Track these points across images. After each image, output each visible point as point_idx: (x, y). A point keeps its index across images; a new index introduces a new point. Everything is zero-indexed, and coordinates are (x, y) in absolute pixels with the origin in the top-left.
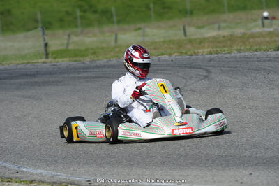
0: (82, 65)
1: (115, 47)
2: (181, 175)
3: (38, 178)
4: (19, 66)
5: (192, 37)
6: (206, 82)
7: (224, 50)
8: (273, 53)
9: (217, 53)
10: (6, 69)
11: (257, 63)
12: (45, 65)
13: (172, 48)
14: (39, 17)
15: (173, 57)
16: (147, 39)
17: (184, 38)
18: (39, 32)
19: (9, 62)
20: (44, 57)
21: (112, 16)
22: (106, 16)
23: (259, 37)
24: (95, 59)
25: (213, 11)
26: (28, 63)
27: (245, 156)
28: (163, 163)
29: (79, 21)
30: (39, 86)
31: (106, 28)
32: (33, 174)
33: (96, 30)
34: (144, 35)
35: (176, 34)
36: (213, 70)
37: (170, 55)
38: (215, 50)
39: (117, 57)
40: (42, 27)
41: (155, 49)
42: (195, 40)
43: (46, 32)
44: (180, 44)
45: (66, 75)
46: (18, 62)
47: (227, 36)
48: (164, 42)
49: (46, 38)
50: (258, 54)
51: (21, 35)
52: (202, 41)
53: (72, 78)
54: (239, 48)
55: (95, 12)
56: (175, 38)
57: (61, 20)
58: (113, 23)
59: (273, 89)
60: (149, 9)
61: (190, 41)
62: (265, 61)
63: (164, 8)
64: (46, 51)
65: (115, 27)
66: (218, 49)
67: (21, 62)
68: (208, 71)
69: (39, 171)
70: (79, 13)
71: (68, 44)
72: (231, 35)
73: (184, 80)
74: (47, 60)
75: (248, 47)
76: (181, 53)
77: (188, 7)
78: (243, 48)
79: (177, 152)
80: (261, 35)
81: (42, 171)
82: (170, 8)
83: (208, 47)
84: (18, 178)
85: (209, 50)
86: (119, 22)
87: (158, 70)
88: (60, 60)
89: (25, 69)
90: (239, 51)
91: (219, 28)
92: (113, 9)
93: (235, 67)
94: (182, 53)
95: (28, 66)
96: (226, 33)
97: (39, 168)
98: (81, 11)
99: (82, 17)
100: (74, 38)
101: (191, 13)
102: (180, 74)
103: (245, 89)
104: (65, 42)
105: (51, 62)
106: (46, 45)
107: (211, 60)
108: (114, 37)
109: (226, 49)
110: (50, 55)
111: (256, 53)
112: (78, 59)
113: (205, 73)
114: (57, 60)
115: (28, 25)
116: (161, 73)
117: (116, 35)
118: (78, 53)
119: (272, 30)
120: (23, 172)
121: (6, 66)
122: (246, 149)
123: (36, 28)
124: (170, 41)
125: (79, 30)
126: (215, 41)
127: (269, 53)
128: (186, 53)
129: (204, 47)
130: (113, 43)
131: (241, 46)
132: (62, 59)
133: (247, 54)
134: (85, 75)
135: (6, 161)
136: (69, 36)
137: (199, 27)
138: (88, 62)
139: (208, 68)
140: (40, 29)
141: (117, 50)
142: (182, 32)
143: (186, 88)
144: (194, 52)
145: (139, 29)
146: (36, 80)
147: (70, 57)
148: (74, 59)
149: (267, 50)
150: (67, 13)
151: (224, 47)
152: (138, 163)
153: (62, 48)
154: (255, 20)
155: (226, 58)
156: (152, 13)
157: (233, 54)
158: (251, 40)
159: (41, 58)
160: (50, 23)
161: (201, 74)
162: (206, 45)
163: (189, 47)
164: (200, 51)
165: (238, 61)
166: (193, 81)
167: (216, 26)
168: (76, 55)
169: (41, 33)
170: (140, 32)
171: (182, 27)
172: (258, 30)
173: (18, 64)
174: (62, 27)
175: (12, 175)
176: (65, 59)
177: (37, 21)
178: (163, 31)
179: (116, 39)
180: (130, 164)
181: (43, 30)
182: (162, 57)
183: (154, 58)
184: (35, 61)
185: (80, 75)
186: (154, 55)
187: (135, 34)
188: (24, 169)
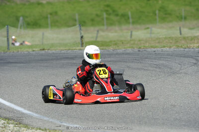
0: (108, 52)
1: (131, 40)
4: (63, 52)
5: (186, 36)
6: (195, 68)
10: (53, 53)
12: (81, 51)
13: (171, 43)
14: (77, 17)
15: (172, 48)
16: (153, 35)
17: (180, 36)
18: (77, 27)
19: (56, 48)
20: (80, 45)
21: (129, 18)
22: (124, 18)
24: (117, 48)
26: (69, 49)
28: (163, 124)
29: (105, 21)
31: (124, 27)
33: (117, 28)
34: (151, 33)
35: (175, 33)
37: (170, 47)
39: (132, 47)
40: (80, 25)
41: (159, 43)
42: (188, 37)
43: (82, 28)
44: (176, 40)
46: (62, 48)
48: (166, 38)
49: (82, 32)
51: (64, 30)
52: (193, 39)
55: (117, 15)
56: (173, 36)
57: (93, 20)
58: (129, 23)
60: (156, 14)
61: (184, 38)
63: (166, 14)
64: (82, 42)
65: (131, 26)
67: (64, 49)
68: (197, 60)
70: (105, 16)
71: (97, 37)
73: (179, 66)
74: (82, 48)
77: (183, 14)
79: (174, 117)
82: (170, 14)
83: (197, 43)
84: (60, 130)
85: (198, 45)
86: (133, 23)
87: (161, 58)
89: (67, 54)
92: (130, 14)
94: (179, 46)
95: (68, 52)
97: (76, 123)
98: (107, 14)
99: (107, 19)
100: (101, 33)
101: (185, 18)
102: (176, 61)
104: (95, 35)
106: (82, 37)
108: (130, 34)
110: (84, 45)
112: (104, 48)
113: (195, 62)
115: (69, 23)
116: (163, 60)
117: (131, 32)
120: (64, 126)
121: (54, 51)
123: (74, 25)
124: (170, 38)
125: (105, 27)
128: (181, 47)
129: (194, 43)
130: (129, 38)
134: (109, 59)
135: (52, 118)
136: (98, 31)
137: (191, 29)
138: (111, 51)
139: (197, 58)
141: (132, 42)
142: (179, 31)
143: (181, 71)
144: (187, 46)
145: (148, 28)
146: (74, 61)
148: (102, 48)
150: (97, 15)
152: (146, 123)
153: (92, 40)
156: (157, 17)
159: (78, 46)
160: (84, 22)
161: (191, 61)
162: (196, 41)
163: (183, 42)
164: (192, 45)
166: (186, 67)
168: (103, 45)
169: (78, 29)
170: (149, 30)
171: (178, 28)
173: (62, 50)
174: (93, 25)
175: (56, 128)
177: (76, 20)
178: (165, 30)
179: (131, 35)
180: (140, 124)
181: (80, 27)
182: (164, 49)
183: (159, 49)
184: (74, 48)
185: (106, 59)
186: (158, 47)
187: (145, 31)
188: (65, 124)
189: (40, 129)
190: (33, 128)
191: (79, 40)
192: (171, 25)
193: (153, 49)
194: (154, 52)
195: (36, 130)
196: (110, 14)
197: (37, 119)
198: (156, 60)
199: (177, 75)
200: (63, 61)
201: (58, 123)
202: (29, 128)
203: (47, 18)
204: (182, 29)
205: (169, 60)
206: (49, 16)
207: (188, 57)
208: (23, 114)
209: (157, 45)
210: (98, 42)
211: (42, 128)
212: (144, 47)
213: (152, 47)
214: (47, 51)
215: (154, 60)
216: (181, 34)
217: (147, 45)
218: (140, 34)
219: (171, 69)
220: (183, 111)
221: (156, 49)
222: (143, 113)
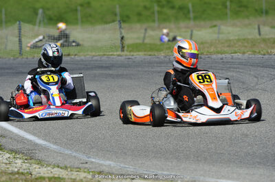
0: (157, 60)
2: (247, 174)
3: (106, 169)
4: (95, 58)
5: (267, 37)
10: (82, 60)
12: (120, 57)
13: (246, 47)
14: (118, 10)
15: (246, 55)
16: (221, 36)
17: (258, 37)
18: (116, 25)
19: (86, 54)
20: (120, 49)
21: (189, 12)
22: (182, 12)
24: (170, 54)
26: (104, 55)
29: (156, 15)
30: (113, 78)
31: (182, 24)
32: (101, 165)
33: (172, 25)
35: (251, 33)
37: (244, 53)
40: (119, 21)
41: (229, 46)
42: (269, 39)
43: (123, 25)
44: (253, 43)
45: (140, 69)
46: (94, 53)
48: (239, 40)
49: (123, 31)
51: (99, 27)
53: (146, 71)
55: (173, 8)
56: (250, 37)
57: (139, 14)
58: (189, 19)
60: (226, 7)
61: (264, 40)
63: (240, 7)
64: (122, 44)
65: (192, 23)
67: (97, 54)
69: (108, 163)
70: (156, 8)
71: (144, 38)
73: (255, 79)
74: (122, 53)
76: (254, 52)
77: (264, 6)
79: (245, 151)
81: (111, 163)
82: (246, 7)
84: (85, 168)
86: (195, 18)
87: (230, 68)
88: (135, 54)
89: (101, 61)
92: (190, 5)
94: (256, 52)
95: (103, 58)
97: (109, 159)
98: (159, 6)
99: (158, 12)
100: (150, 33)
101: (267, 13)
102: (252, 73)
104: (142, 35)
105: (126, 55)
106: (122, 38)
108: (189, 33)
110: (126, 48)
112: (152, 53)
114: (132, 53)
115: (105, 17)
117: (192, 31)
118: (152, 48)
120: (92, 162)
121: (83, 57)
123: (114, 21)
124: (244, 40)
125: (156, 24)
128: (259, 53)
132: (137, 53)
134: (159, 69)
135: (76, 151)
136: (146, 30)
137: (274, 27)
138: (162, 57)
140: (117, 22)
142: (257, 31)
143: (257, 87)
144: (268, 52)
145: (215, 26)
146: (111, 72)
147: (145, 51)
148: (150, 53)
150: (145, 7)
152: (206, 159)
153: (140, 41)
156: (228, 12)
159: (117, 51)
160: (128, 17)
161: (272, 73)
163: (262, 46)
164: (273, 51)
166: (264, 81)
168: (151, 49)
169: (118, 27)
170: (216, 29)
171: (256, 27)
173: (94, 56)
174: (139, 21)
175: (81, 165)
176: (140, 53)
177: (116, 15)
178: (238, 29)
180: (198, 160)
181: (120, 23)
182: (235, 55)
183: (228, 56)
184: (110, 53)
185: (152, 70)
186: (227, 53)
187: (211, 30)
188: (93, 160)
189: (58, 167)
190: (48, 165)
191: (118, 42)
192: (246, 21)
193: (220, 56)
194: (222, 59)
195: (53, 168)
196: (162, 6)
197: (55, 152)
198: (224, 71)
200: (95, 72)
201: (84, 158)
202: (42, 166)
203: (76, 10)
204: (261, 27)
205: (241, 71)
206: (79, 8)
207: (266, 67)
208: (36, 145)
209: (226, 49)
210: (146, 44)
211: (61, 165)
212: (208, 52)
213: (218, 53)
214: (73, 57)
215: (220, 71)
216: (260, 34)
217: (212, 50)
218: (205, 33)
219: (243, 83)
220: (258, 143)
221: (223, 56)
222: (202, 146)
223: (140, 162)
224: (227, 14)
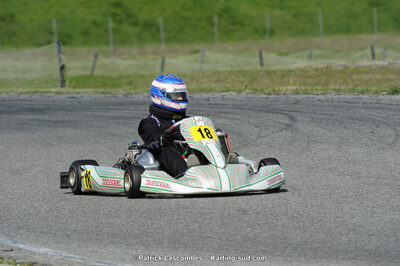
0: (114, 99)
3: (41, 260)
4: (22, 97)
5: (273, 68)
6: (288, 134)
7: (317, 90)
8: (385, 98)
9: (306, 92)
10: (3, 100)
11: (362, 110)
12: (59, 96)
13: (242, 82)
14: (54, 26)
15: (244, 94)
16: (206, 66)
17: (260, 68)
18: (54, 47)
19: (8, 90)
20: (59, 84)
21: (158, 30)
22: (149, 31)
23: (366, 73)
24: (133, 91)
25: (303, 32)
26: (36, 92)
27: (340, 244)
29: (111, 36)
30: (50, 126)
31: (149, 48)
32: (34, 253)
33: (134, 50)
35: (249, 62)
36: (299, 117)
37: (239, 92)
38: (303, 88)
40: (58, 43)
41: (217, 81)
42: (275, 72)
43: (63, 48)
44: (253, 77)
45: (89, 113)
46: (20, 90)
47: (322, 69)
48: (232, 73)
49: (63, 57)
50: (366, 97)
51: (28, 51)
52: (285, 75)
53: (97, 117)
54: (337, 87)
55: (135, 24)
56: (247, 68)
57: (86, 33)
58: (159, 40)
59: (383, 149)
60: (213, 24)
61: (269, 73)
62: (373, 108)
63: (234, 24)
64: (63, 76)
65: (163, 47)
66: (308, 88)
67: (25, 90)
68: (292, 119)
69: (43, 250)
70: (111, 25)
71: (93, 68)
72: (327, 68)
74: (62, 90)
75: (351, 87)
76: (255, 91)
77: (268, 23)
78: (343, 87)
79: (243, 233)
80: (370, 70)
81: (48, 250)
82: (241, 24)
83: (294, 83)
84: (10, 258)
85: (294, 88)
86: (168, 40)
87: (221, 113)
88: (81, 91)
89: (31, 101)
90: (338, 91)
91: (310, 57)
92: (160, 21)
93: (331, 115)
95: (36, 96)
96: (319, 64)
97: (44, 244)
98: (115, 21)
99: (114, 30)
100: (102, 60)
101: (272, 33)
102: (252, 120)
103: (344, 146)
104: (90, 64)
105: (68, 93)
106: (62, 68)
107: (297, 102)
108: (160, 61)
109: (320, 88)
110: (67, 83)
111: (361, 96)
112: (107, 90)
113: (288, 122)
114: (77, 90)
115: (38, 37)
117: (163, 59)
118: (107, 82)
119: (385, 63)
120: (20, 249)
121: (4, 95)
122: (341, 235)
123: (49, 43)
124: (240, 72)
125: (111, 48)
126: (303, 74)
127: (380, 97)
128: (262, 91)
129: (287, 83)
130: (158, 70)
131: (341, 84)
132: (85, 90)
133: (348, 96)
134: (117, 114)
136: (96, 56)
137: (281, 54)
138: (121, 96)
139: (293, 114)
140: (55, 44)
142: (258, 59)
143: (259, 141)
144: (274, 91)
145: (196, 52)
146: (46, 117)
147: (95, 87)
148: (102, 90)
149: (377, 93)
150: (95, 23)
151: (316, 84)
152: (186, 246)
153: (86, 73)
154: (362, 48)
155: (319, 100)
156: (216, 30)
157: (329, 96)
158: (355, 77)
159: (55, 86)
160: (69, 36)
161: (281, 121)
162: (291, 80)
163: (266, 81)
164: (283, 88)
165: (335, 107)
166: (269, 132)
167: (307, 53)
168: (104, 85)
169: (56, 50)
170: (198, 56)
171: (257, 53)
172: (366, 63)
173: (21, 93)
174: (86, 43)
175: (4, 254)
176: (89, 90)
177: (51, 33)
178: (230, 57)
179: (163, 64)
180: (175, 247)
181: (60, 46)
182: (228, 95)
183: (216, 95)
184: (46, 90)
185: (109, 114)
186: (216, 91)
187: (190, 58)
188: (21, 246)
191: (56, 73)
192: (243, 45)
193: (205, 95)
194: (208, 100)
196: (120, 22)
199: (252, 148)
200: (22, 116)
204: (264, 54)
205: (236, 117)
207: (273, 111)
209: (213, 86)
210: (97, 77)
213: (203, 90)
216: (262, 64)
217: (194, 87)
218: (181, 62)
219: (240, 135)
220: (261, 222)
221: (210, 95)
222: (180, 226)
223: (90, 249)
224: (213, 34)
